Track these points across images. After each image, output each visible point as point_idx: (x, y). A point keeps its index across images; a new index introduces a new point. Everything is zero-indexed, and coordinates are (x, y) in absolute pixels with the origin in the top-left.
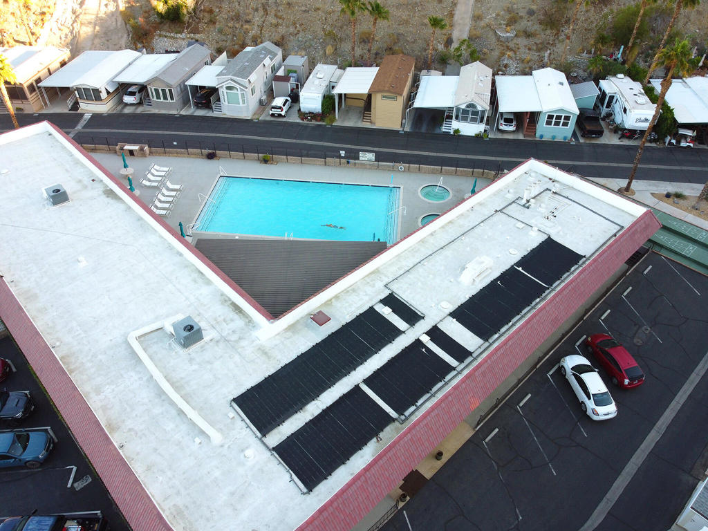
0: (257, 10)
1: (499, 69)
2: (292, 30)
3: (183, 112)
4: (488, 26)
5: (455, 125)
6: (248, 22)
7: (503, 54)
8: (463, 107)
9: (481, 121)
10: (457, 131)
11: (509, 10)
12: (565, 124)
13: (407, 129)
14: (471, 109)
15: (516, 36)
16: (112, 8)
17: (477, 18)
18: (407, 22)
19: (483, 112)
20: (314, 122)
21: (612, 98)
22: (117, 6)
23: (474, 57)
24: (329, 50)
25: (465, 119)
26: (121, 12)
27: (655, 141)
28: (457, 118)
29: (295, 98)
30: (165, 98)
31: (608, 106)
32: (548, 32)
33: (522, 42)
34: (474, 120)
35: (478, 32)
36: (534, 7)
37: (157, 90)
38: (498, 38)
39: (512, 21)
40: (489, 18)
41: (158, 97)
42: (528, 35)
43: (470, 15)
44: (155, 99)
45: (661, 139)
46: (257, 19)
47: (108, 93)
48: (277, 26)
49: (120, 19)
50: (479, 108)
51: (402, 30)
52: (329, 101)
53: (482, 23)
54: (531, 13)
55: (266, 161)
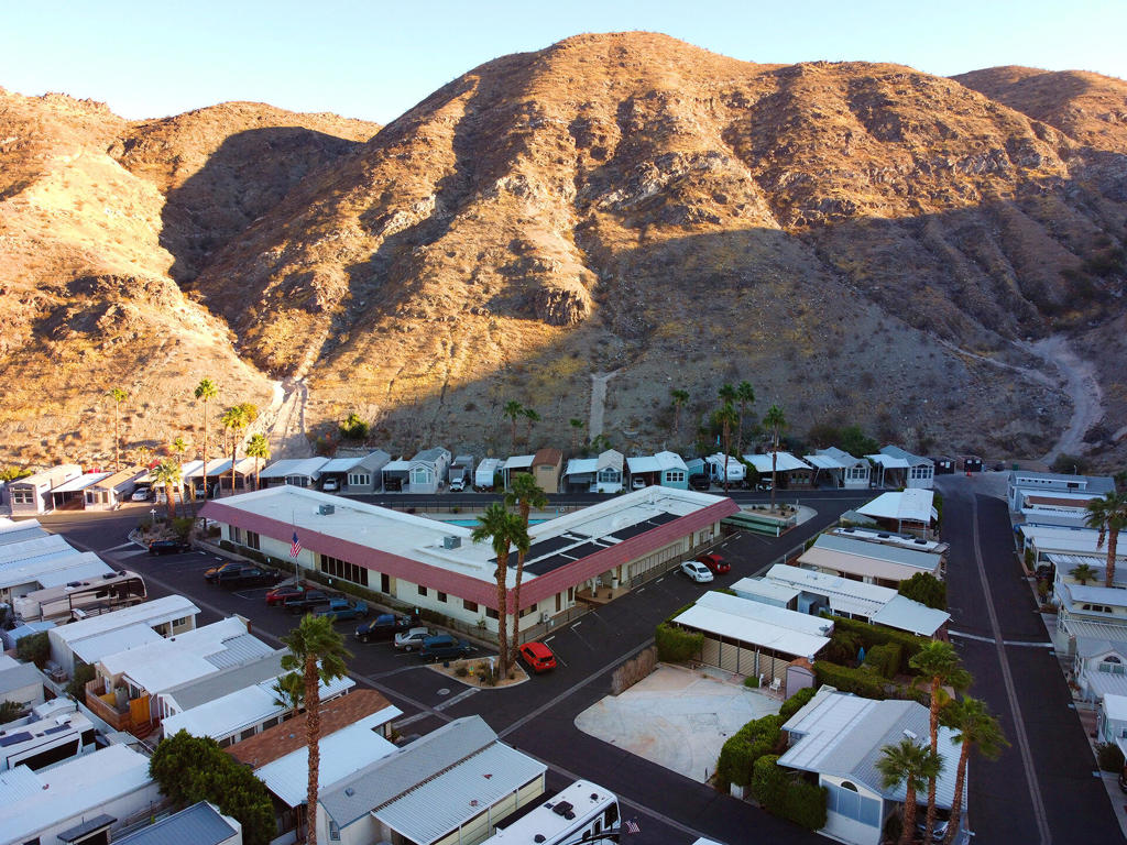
0: (426, 428)
1: (628, 454)
2: (457, 440)
3: (376, 493)
4: (617, 429)
5: (600, 485)
6: (418, 437)
7: (631, 446)
8: (604, 470)
9: (619, 480)
10: (602, 490)
11: (631, 418)
12: (681, 479)
13: (563, 492)
14: (610, 472)
15: (639, 434)
16: (297, 432)
17: (607, 424)
18: (552, 430)
19: (619, 474)
20: (487, 493)
21: (714, 466)
22: (303, 430)
23: (607, 447)
24: (490, 452)
25: (606, 480)
26: (306, 435)
27: (747, 488)
28: (600, 480)
29: (468, 480)
30: (362, 482)
31: (714, 472)
32: (663, 431)
33: (644, 438)
34: (613, 481)
35: (610, 433)
36: (650, 415)
37: (356, 477)
38: (625, 436)
39: (635, 424)
40: (617, 424)
41: (356, 482)
42: (648, 434)
43: (601, 422)
44: (353, 484)
45: (752, 486)
46: (426, 435)
47: (313, 481)
48: (443, 438)
49: (305, 440)
50: (616, 471)
51: (549, 434)
52: (498, 477)
53: (613, 427)
54: (648, 419)
55: (456, 512)
